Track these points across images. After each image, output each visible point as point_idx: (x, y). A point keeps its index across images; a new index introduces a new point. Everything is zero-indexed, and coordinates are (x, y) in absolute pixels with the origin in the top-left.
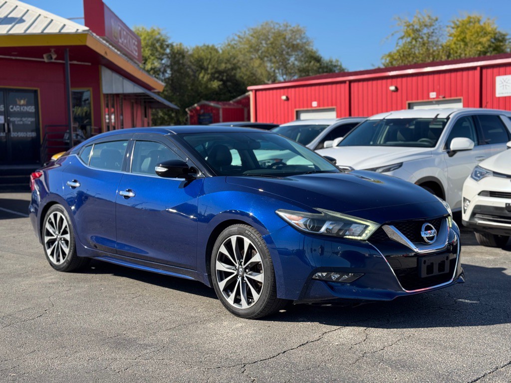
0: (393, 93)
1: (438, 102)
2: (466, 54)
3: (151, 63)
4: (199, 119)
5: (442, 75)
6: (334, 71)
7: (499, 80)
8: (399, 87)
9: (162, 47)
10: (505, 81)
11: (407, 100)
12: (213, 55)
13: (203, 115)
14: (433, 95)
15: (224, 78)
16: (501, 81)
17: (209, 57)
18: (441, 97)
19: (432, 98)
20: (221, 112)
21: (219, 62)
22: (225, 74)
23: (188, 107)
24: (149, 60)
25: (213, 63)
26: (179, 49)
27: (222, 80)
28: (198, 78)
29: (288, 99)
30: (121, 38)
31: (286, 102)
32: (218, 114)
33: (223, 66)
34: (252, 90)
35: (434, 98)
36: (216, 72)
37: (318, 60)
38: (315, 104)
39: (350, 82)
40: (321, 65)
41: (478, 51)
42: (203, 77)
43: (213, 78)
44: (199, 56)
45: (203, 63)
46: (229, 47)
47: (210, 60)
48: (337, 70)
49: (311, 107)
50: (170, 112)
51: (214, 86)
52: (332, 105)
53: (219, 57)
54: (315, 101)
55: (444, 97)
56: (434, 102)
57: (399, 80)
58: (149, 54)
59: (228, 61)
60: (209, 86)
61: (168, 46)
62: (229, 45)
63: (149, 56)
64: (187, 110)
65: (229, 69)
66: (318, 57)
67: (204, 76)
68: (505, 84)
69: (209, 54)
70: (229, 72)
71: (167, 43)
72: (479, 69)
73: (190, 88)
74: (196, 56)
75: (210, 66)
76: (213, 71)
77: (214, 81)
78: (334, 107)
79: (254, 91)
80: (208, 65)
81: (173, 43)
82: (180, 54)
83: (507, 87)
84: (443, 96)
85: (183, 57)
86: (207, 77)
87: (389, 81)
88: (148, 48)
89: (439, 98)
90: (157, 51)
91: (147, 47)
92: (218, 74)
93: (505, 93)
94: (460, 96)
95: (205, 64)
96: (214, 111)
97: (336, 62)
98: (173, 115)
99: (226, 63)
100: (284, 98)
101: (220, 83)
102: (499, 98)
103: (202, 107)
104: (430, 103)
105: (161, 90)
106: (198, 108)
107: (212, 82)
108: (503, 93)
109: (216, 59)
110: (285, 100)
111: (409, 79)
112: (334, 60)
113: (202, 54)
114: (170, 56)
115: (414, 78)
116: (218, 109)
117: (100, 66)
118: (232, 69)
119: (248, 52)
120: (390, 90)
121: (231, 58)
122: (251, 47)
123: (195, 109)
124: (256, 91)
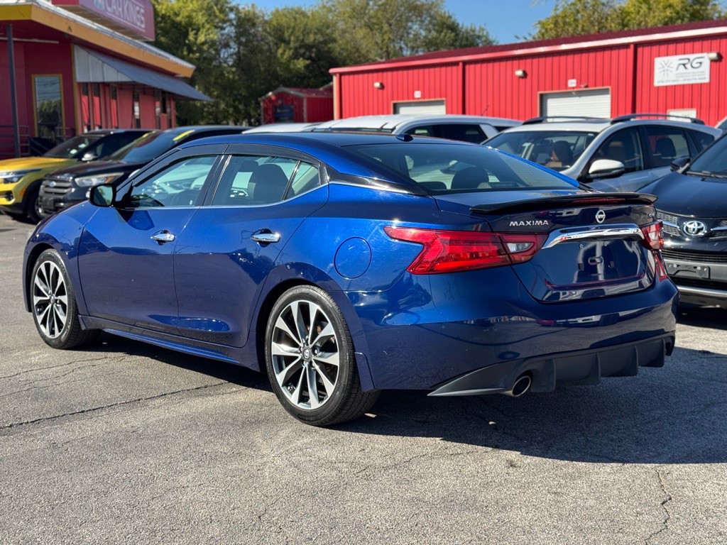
0: (521, 79)
1: (580, 94)
2: (646, 23)
3: (204, 33)
4: (275, 112)
5: (585, 56)
6: (478, 45)
7: (659, 62)
8: (529, 72)
9: (222, 11)
10: (666, 64)
11: (538, 90)
12: (298, 21)
13: (281, 107)
14: (572, 83)
15: (313, 55)
16: (661, 64)
17: (292, 24)
18: (583, 86)
19: (571, 88)
20: (305, 103)
21: (306, 32)
22: (314, 50)
23: (261, 96)
24: (201, 30)
25: (297, 34)
26: (247, 13)
27: (310, 58)
28: (275, 57)
29: (382, 87)
30: (110, 6)
31: (380, 91)
32: (301, 106)
33: (311, 38)
34: (335, 74)
35: (573, 88)
36: (301, 47)
37: (453, 28)
38: (418, 94)
39: (465, 63)
40: (457, 35)
41: (667, 17)
42: (283, 54)
43: (296, 56)
44: (278, 24)
45: (283, 33)
46: (325, 10)
47: (294, 28)
48: (482, 42)
49: (414, 98)
50: (237, 103)
51: (299, 66)
52: (441, 97)
53: (306, 25)
54: (418, 90)
55: (587, 87)
56: (574, 93)
57: (529, 61)
58: (204, 21)
59: (319, 31)
60: (292, 66)
61: (231, 10)
62: (324, 7)
63: (203, 24)
64: (259, 99)
65: (321, 43)
66: (453, 23)
67: (285, 51)
68: (666, 68)
69: (293, 20)
70: (320, 46)
71: (229, 5)
72: (632, 46)
73: (262, 69)
74: (275, 23)
75: (292, 38)
76: (297, 44)
77: (298, 59)
78: (444, 99)
79: (338, 75)
80: (290, 36)
81: (238, 5)
82: (249, 20)
83: (669, 72)
84: (586, 84)
85: (254, 25)
86: (288, 53)
87: (516, 62)
88: (204, 12)
89: (580, 87)
90: (216, 17)
91: (201, 11)
92: (304, 49)
93: (667, 81)
94: (608, 85)
95: (286, 35)
96: (295, 103)
97: (479, 32)
98: (241, 107)
99: (316, 34)
100: (377, 85)
101: (308, 62)
102: (658, 87)
103: (279, 96)
104: (568, 94)
105: (189, 75)
106: (273, 98)
107: (296, 61)
108: (663, 82)
109: (302, 29)
110: (379, 89)
111: (542, 60)
112: (478, 28)
113: (284, 21)
114: (234, 22)
115: (549, 59)
116: (300, 100)
117: (71, 45)
118: (325, 42)
119: (350, 17)
120: (516, 76)
121: (323, 26)
122: (354, 9)
123: (269, 99)
124: (341, 74)
